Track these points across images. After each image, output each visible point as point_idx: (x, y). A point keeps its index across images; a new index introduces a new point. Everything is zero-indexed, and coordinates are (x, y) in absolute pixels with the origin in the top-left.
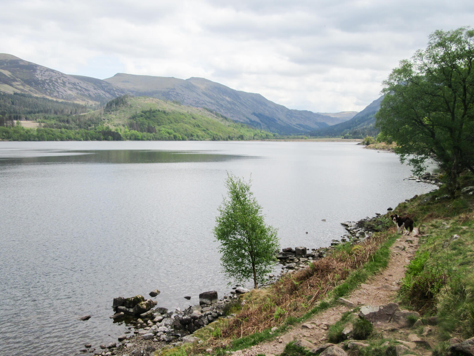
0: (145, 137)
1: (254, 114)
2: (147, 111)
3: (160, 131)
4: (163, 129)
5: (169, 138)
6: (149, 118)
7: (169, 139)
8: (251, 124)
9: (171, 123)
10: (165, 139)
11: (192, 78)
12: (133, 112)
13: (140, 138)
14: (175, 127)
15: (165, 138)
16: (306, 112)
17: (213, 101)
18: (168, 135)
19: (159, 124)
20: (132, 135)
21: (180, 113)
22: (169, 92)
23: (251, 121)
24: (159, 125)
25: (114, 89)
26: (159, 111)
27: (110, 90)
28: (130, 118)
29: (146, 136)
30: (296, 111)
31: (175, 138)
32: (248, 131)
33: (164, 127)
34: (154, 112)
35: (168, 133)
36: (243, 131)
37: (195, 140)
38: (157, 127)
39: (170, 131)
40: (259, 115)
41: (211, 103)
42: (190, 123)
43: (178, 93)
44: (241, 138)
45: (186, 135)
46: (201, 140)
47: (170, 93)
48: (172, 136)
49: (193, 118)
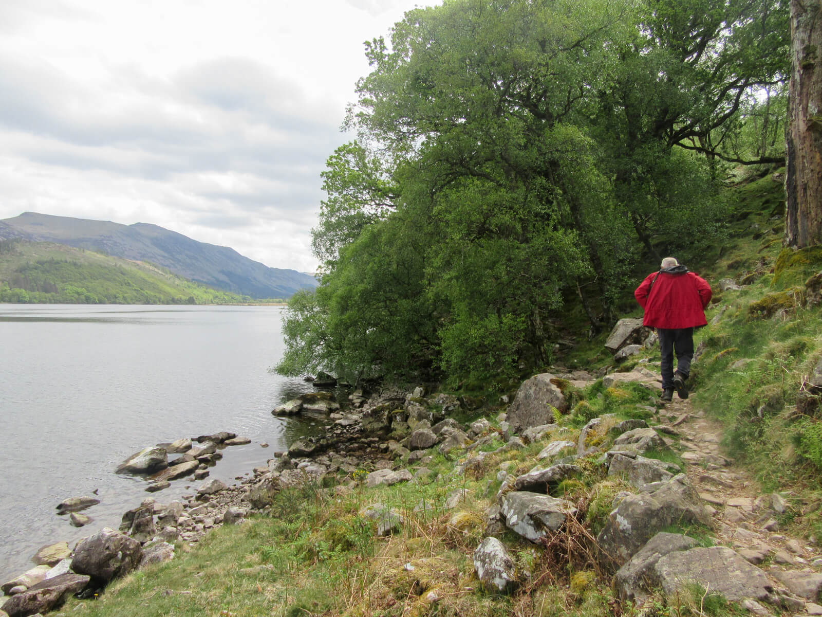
0: (35, 298)
1: (223, 272)
2: (46, 262)
3: (63, 290)
4: (70, 287)
5: (77, 300)
6: (48, 272)
7: (78, 302)
8: (217, 284)
9: (85, 278)
10: (72, 302)
11: (138, 224)
12: (23, 262)
13: (27, 298)
14: (89, 284)
15: (72, 300)
16: (289, 271)
17: (166, 255)
18: (76, 296)
19: (65, 280)
20: (13, 295)
21: (100, 266)
22: (103, 240)
23: (218, 280)
24: (63, 282)
25: (16, 233)
26: (66, 262)
27: (9, 233)
28: (16, 271)
29: (37, 296)
30: (277, 269)
31: (88, 301)
32: (205, 292)
33: (72, 285)
34: (58, 263)
35: (78, 293)
36: (198, 292)
37: (120, 303)
38: (61, 284)
39: (79, 290)
40: (229, 274)
41: (164, 257)
42: (115, 280)
43: (116, 242)
44: (191, 301)
45: (105, 296)
46: (129, 304)
47: (105, 242)
48: (83, 297)
49: (122, 273)
